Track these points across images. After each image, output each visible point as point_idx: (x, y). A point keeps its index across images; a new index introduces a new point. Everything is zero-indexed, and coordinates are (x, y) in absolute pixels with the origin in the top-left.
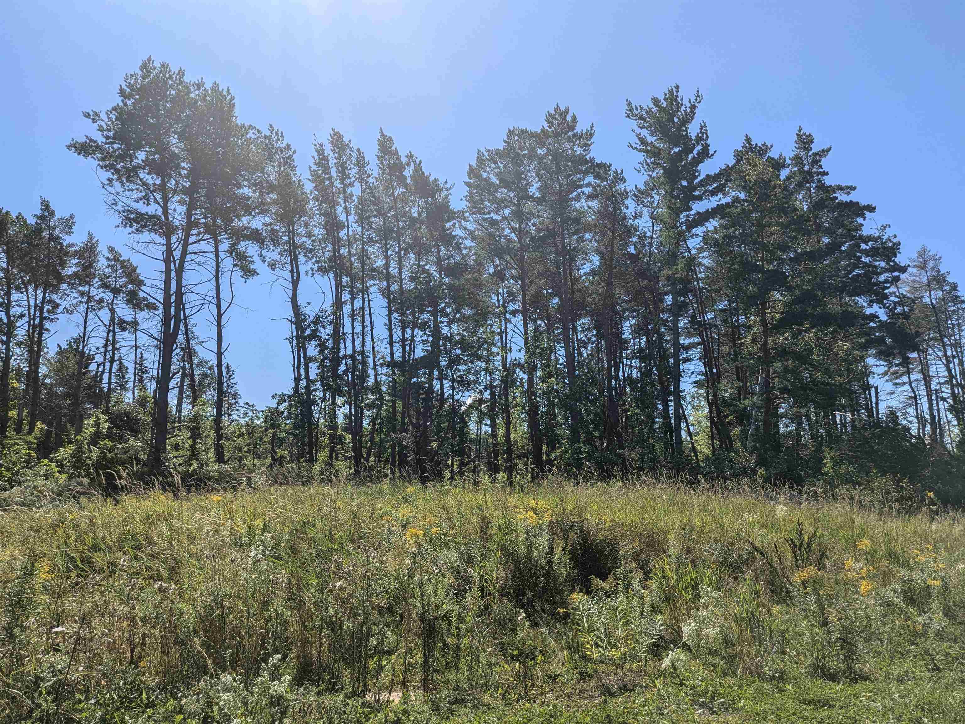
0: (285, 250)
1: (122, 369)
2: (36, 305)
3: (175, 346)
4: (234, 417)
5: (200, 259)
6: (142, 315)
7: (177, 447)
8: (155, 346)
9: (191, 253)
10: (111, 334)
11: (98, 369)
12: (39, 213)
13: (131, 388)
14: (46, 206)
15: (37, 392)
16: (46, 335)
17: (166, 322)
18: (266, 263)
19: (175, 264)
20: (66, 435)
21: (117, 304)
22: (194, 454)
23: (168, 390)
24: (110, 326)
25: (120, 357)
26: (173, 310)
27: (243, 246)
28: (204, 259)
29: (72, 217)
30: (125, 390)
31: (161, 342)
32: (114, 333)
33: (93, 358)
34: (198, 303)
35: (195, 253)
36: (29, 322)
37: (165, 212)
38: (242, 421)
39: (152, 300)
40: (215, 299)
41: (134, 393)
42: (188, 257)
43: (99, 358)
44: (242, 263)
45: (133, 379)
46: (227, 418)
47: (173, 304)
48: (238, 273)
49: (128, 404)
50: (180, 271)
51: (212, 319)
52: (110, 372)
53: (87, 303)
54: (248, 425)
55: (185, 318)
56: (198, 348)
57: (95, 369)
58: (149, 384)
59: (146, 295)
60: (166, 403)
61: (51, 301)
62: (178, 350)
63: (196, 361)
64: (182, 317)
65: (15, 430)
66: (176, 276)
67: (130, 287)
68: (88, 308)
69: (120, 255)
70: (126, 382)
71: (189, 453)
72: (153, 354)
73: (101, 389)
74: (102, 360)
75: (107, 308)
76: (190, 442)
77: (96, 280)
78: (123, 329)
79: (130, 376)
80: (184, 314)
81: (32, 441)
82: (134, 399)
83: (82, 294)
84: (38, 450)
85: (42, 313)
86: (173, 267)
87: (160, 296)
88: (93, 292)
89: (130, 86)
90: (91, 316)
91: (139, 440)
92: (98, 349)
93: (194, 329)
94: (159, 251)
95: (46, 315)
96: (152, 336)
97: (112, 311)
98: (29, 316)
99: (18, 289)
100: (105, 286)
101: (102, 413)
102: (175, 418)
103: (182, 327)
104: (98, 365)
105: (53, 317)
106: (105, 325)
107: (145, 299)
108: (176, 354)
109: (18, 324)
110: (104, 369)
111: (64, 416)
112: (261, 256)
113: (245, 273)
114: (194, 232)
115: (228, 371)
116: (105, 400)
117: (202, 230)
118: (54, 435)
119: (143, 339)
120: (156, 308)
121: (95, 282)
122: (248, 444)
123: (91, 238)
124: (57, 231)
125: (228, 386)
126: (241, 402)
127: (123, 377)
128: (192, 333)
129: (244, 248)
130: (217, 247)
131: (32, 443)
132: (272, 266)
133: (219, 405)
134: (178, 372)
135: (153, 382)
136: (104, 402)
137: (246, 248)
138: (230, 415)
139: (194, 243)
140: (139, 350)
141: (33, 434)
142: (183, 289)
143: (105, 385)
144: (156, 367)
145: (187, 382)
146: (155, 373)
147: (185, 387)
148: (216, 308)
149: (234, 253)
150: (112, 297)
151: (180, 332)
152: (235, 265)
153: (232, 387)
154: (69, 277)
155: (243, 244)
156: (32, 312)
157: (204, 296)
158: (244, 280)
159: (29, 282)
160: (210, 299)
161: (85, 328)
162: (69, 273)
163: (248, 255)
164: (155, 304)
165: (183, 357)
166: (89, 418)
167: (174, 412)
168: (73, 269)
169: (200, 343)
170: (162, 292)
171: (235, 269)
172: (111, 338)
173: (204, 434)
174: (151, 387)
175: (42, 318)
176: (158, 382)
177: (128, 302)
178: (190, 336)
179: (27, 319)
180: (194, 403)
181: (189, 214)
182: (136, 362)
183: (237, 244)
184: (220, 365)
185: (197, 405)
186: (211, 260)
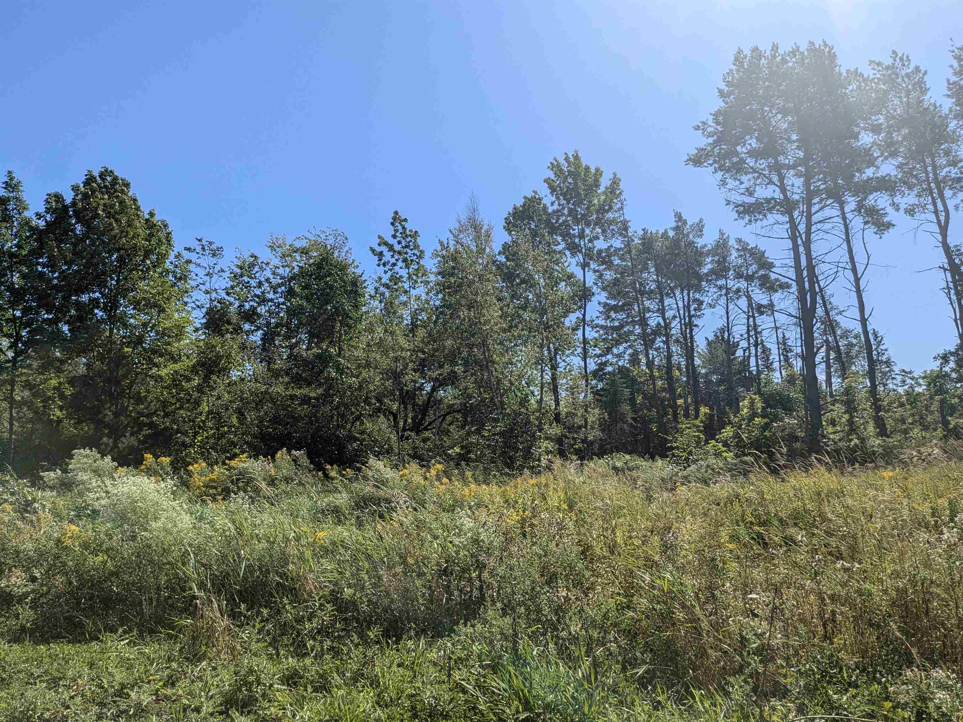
0: (924, 190)
1: (766, 351)
2: (684, 306)
3: (815, 320)
4: (891, 386)
5: (827, 226)
6: (777, 297)
7: (833, 423)
8: (795, 324)
9: (816, 223)
10: (751, 319)
11: (744, 354)
12: (674, 225)
13: (778, 368)
14: (679, 217)
15: (696, 382)
16: (696, 330)
17: (802, 298)
18: (902, 211)
19: (802, 239)
20: (727, 418)
21: (752, 291)
22: (852, 428)
23: (815, 365)
24: (748, 312)
25: (762, 340)
26: (807, 285)
27: (871, 200)
28: (831, 225)
29: (701, 221)
30: (772, 371)
31: (800, 319)
32: (754, 318)
33: (738, 345)
34: (831, 272)
35: (820, 222)
36: (680, 322)
37: (783, 190)
38: (901, 390)
39: (785, 280)
40: (849, 264)
41: (781, 373)
42: (813, 228)
43: (744, 344)
44: (873, 218)
45: (777, 359)
46: (882, 389)
47: (806, 279)
48: (871, 230)
49: (777, 384)
50: (808, 244)
51: (850, 286)
52: (756, 356)
53: (726, 295)
54: (908, 394)
55: (821, 290)
56: (838, 318)
57: (742, 354)
58: (794, 362)
59: (777, 276)
60: (816, 379)
61: (695, 300)
62: (818, 325)
63: (839, 332)
64: (817, 289)
65: (684, 416)
66: (805, 250)
67: (762, 272)
68: (727, 300)
69: (748, 244)
70: (772, 364)
71: (847, 428)
72: (794, 332)
73: (750, 372)
74: (746, 345)
75: (744, 297)
76: (847, 416)
77: (731, 272)
78: (762, 313)
79: (774, 355)
80: (819, 286)
81: (700, 424)
82: (782, 378)
83: (720, 288)
84: (705, 432)
85: (689, 311)
86: (799, 242)
87: (792, 274)
88: (730, 283)
89: (729, 84)
90: (731, 306)
91: (794, 418)
92: (742, 335)
93: (832, 300)
94: (783, 230)
95: (693, 313)
96: (790, 315)
97: (749, 298)
98: (680, 317)
99: (668, 295)
100: (739, 276)
101: (755, 394)
102: (826, 393)
103: (819, 299)
104: (744, 351)
105: (699, 313)
106: (745, 312)
107: (777, 280)
108: (818, 329)
109: (672, 326)
110: (750, 354)
111: (722, 400)
112: (894, 204)
113: (879, 228)
114: (816, 200)
115: (876, 337)
116: (756, 382)
117: (824, 196)
118: (716, 418)
119: (782, 319)
120: (788, 286)
121: (730, 274)
122: (913, 415)
123: (722, 233)
124: (691, 236)
125: (878, 353)
126: (896, 369)
127: (768, 359)
128: (830, 303)
129: (873, 202)
130: (842, 209)
131: (700, 426)
132: (910, 212)
133: (871, 374)
134: (822, 346)
135: (799, 359)
136: (755, 384)
137: (876, 201)
138: (885, 385)
139: (818, 211)
140: (779, 331)
141: (699, 419)
142: (814, 261)
143: (753, 369)
144: (799, 344)
145: (832, 355)
146: (799, 350)
147: (831, 361)
148: (851, 273)
149: (863, 210)
150: (746, 285)
151: (818, 306)
152: (866, 223)
153: (883, 354)
154: (707, 275)
155: (871, 197)
156: (682, 312)
157: (836, 264)
158: (878, 236)
159: (676, 287)
160: (843, 265)
161: (728, 318)
162: (705, 271)
163: (880, 207)
164: (787, 283)
165: (825, 330)
166: (744, 400)
167: (824, 387)
168: (710, 266)
169: (840, 313)
170: (793, 269)
171: (866, 227)
172: (751, 323)
173: (860, 407)
174: (798, 364)
175: (690, 317)
176: (803, 358)
177: (762, 285)
178: (829, 307)
179: (678, 320)
180: (843, 376)
181: (807, 184)
182: (778, 343)
183: (865, 198)
184: (866, 332)
185: (847, 378)
186: (839, 225)
